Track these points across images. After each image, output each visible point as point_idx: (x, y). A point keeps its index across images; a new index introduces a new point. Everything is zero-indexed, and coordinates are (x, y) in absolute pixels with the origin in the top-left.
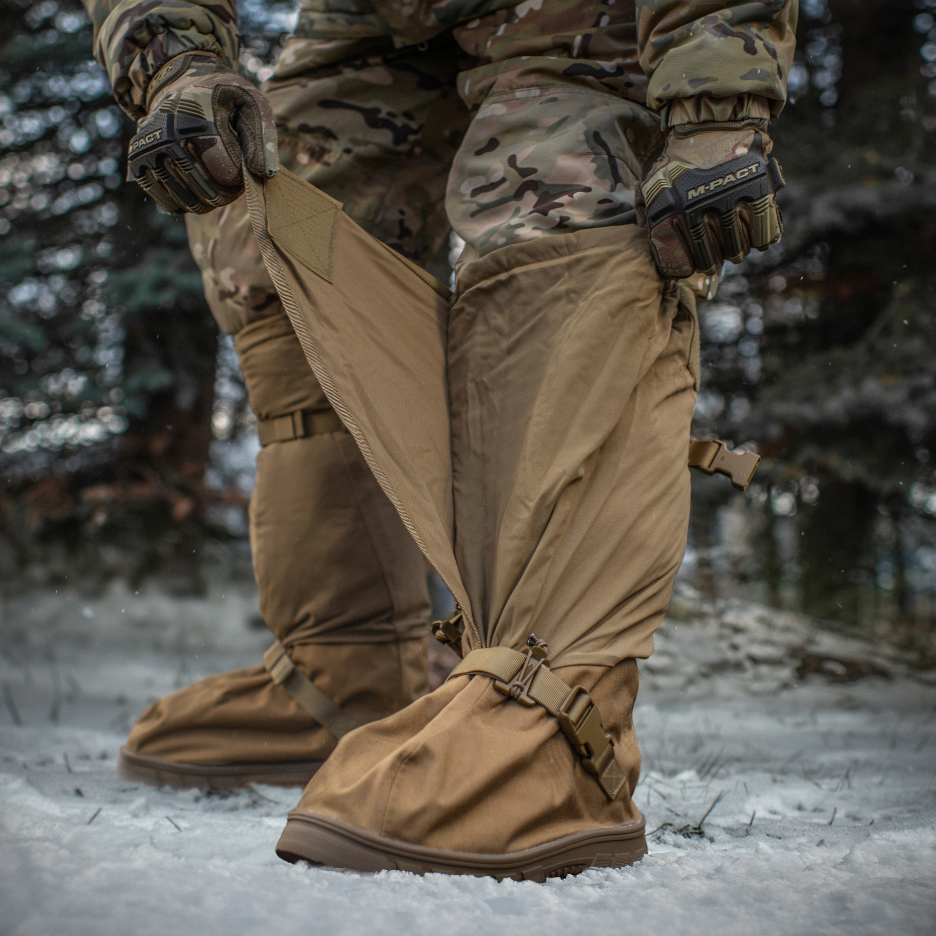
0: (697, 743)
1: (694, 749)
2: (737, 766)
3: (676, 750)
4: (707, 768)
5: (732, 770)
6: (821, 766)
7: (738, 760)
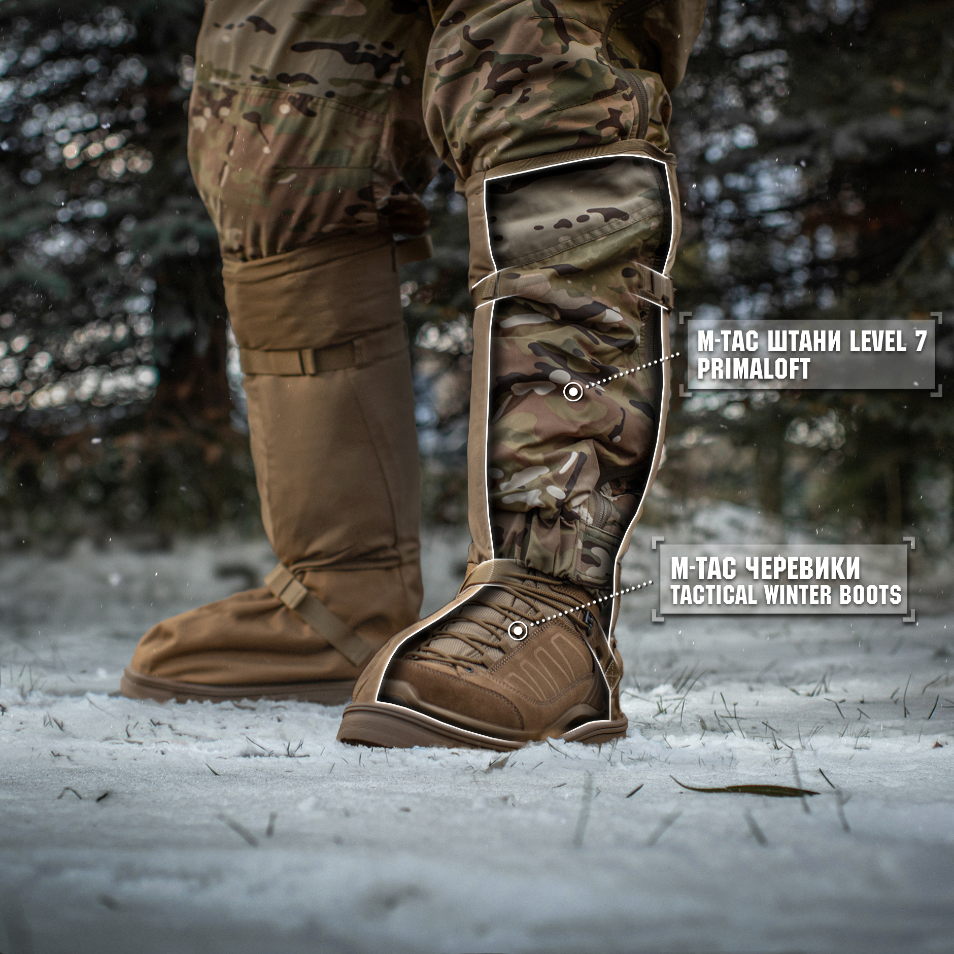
0: (671, 659)
1: (669, 665)
2: (713, 677)
3: (651, 666)
4: (682, 681)
5: (708, 682)
6: (797, 673)
7: (713, 672)
